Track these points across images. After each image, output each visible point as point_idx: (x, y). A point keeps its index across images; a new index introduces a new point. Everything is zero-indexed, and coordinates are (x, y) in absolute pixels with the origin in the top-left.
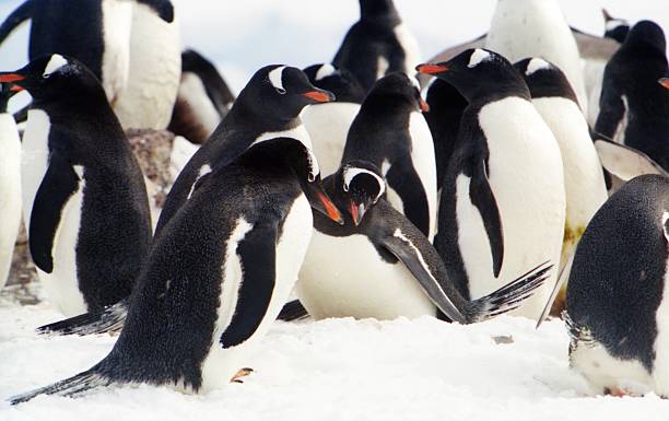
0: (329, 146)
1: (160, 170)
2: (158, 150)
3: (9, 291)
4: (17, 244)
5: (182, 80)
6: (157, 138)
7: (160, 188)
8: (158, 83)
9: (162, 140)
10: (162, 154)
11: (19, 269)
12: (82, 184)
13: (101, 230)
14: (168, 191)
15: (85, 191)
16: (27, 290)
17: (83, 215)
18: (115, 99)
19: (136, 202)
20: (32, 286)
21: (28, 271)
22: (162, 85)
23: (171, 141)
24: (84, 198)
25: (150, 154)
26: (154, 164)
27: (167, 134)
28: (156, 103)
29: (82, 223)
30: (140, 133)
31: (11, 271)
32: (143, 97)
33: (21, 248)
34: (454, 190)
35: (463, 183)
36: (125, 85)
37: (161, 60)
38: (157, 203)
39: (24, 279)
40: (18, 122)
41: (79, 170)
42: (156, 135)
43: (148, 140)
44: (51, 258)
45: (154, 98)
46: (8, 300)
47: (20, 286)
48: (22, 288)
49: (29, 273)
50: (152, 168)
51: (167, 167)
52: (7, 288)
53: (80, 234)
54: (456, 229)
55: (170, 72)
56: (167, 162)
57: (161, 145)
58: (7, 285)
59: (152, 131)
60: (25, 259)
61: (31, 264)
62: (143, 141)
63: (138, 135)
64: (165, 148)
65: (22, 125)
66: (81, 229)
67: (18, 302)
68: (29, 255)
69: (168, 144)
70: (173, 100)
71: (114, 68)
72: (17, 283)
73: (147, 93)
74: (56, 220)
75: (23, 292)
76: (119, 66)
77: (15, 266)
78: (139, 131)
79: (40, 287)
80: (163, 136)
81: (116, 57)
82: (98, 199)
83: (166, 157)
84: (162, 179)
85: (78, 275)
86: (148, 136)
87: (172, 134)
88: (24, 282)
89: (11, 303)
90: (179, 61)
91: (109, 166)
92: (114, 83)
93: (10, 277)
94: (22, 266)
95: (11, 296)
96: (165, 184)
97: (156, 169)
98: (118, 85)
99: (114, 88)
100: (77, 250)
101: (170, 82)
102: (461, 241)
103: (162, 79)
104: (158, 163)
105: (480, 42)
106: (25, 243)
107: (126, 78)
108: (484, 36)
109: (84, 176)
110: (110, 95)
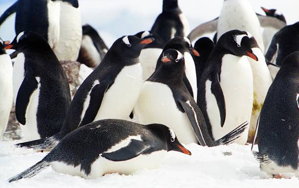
0: (149, 68)
1: (74, 79)
2: (73, 70)
3: (7, 134)
4: (11, 113)
5: (83, 38)
6: (72, 65)
7: (74, 87)
8: (72, 40)
9: (75, 66)
10: (74, 71)
11: (12, 123)
12: (39, 85)
13: (48, 106)
14: (77, 88)
15: (40, 89)
16: (15, 133)
17: (40, 99)
18: (54, 47)
19: (64, 93)
20: (17, 131)
21: (16, 125)
22: (74, 41)
23: (79, 66)
24: (40, 92)
25: (70, 72)
26: (71, 76)
27: (77, 63)
28: (71, 49)
29: (39, 102)
30: (65, 63)
31: (8, 125)
32: (66, 46)
33: (12, 114)
34: (205, 87)
35: (208, 84)
36: (58, 41)
37: (73, 30)
38: (73, 94)
39: (14, 128)
40: (12, 58)
41: (38, 79)
42: (72, 64)
43: (68, 66)
44: (25, 119)
45: (70, 47)
46: (7, 137)
47: (12, 131)
48: (13, 132)
49: (16, 126)
50: (71, 78)
51: (77, 77)
52: (7, 132)
53: (38, 108)
54: (206, 105)
55: (77, 35)
56: (77, 75)
57: (74, 68)
58: (6, 131)
59: (70, 62)
60: (14, 119)
61: (17, 122)
62: (66, 66)
63: (64, 64)
64: (76, 69)
65: (14, 60)
66: (39, 106)
67: (11, 138)
68: (16, 118)
69: (78, 67)
70: (79, 47)
71: (53, 33)
72: (11, 130)
73: (67, 44)
74: (27, 101)
75: (13, 134)
76: (55, 32)
77: (10, 123)
78: (65, 62)
79: (21, 132)
80: (75, 64)
81: (54, 29)
82: (46, 92)
83: (77, 73)
84: (75, 83)
85: (38, 126)
86: (69, 64)
87: (80, 63)
88: (14, 129)
89: (8, 139)
90: (81, 30)
91: (52, 77)
92: (53, 40)
93: (8, 127)
94: (13, 122)
95: (8, 136)
96: (76, 85)
97: (72, 79)
98: (55, 41)
99: (53, 43)
100: (37, 115)
101: (77, 39)
102: (208, 110)
103: (74, 38)
104: (73, 76)
105: (216, 21)
106: (14, 112)
107: (58, 38)
108: (218, 18)
109: (40, 82)
110: (51, 45)
